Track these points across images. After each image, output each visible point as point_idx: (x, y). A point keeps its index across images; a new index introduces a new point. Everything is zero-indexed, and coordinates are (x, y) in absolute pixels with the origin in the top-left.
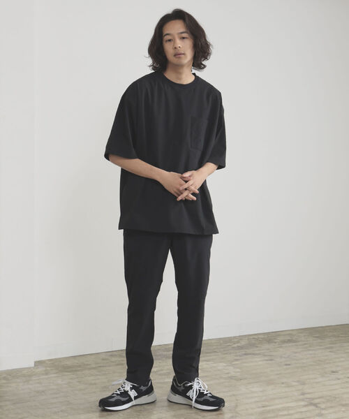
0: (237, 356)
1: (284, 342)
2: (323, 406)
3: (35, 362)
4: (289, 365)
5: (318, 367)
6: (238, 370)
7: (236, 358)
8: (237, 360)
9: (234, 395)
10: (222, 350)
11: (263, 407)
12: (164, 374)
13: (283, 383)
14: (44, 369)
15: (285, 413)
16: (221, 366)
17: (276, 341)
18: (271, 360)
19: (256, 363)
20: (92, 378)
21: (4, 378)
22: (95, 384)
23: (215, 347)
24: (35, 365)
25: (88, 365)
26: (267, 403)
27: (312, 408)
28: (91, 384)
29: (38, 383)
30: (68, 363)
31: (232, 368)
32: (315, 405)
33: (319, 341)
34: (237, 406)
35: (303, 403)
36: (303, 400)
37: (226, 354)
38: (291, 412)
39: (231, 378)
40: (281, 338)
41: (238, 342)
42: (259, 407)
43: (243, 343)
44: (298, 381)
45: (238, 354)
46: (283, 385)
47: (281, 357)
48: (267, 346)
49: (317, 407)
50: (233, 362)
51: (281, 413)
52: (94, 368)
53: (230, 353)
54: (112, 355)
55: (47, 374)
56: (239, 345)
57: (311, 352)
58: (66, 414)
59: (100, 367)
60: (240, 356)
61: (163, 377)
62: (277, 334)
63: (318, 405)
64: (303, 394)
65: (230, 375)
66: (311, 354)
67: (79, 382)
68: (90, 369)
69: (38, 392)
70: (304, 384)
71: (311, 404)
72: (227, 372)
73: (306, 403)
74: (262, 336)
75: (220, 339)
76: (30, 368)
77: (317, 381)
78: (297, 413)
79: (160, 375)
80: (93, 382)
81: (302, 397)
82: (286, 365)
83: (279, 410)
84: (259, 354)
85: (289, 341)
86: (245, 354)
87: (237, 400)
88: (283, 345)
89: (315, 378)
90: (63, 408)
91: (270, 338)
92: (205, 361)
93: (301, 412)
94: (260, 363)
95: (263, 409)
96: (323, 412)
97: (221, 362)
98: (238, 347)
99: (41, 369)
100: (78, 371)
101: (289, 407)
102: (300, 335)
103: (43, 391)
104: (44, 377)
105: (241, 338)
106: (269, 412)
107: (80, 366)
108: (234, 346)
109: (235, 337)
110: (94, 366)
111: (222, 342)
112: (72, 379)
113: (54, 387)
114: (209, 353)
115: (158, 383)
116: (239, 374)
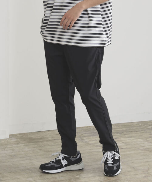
0: (150, 134)
3: (10, 135)
7: (150, 136)
9: (147, 162)
10: (140, 130)
14: (16, 140)
20: (49, 147)
23: (135, 128)
24: (10, 137)
25: (46, 138)
28: (49, 151)
29: (12, 150)
30: (33, 136)
31: (147, 142)
34: (149, 169)
39: (146, 150)
52: (50, 141)
53: (146, 132)
55: (18, 144)
58: (31, 172)
59: (55, 139)
61: (99, 147)
65: (145, 148)
67: (40, 150)
68: (48, 141)
69: (11, 156)
72: (143, 145)
76: (6, 139)
79: (96, 146)
87: (149, 165)
92: (128, 137)
97: (139, 139)
99: (14, 140)
100: (40, 142)
103: (15, 156)
104: (16, 145)
109: (150, 121)
110: (50, 139)
111: (141, 124)
112: (35, 147)
113: (23, 153)
114: (132, 132)
115: (95, 152)
116: (151, 147)
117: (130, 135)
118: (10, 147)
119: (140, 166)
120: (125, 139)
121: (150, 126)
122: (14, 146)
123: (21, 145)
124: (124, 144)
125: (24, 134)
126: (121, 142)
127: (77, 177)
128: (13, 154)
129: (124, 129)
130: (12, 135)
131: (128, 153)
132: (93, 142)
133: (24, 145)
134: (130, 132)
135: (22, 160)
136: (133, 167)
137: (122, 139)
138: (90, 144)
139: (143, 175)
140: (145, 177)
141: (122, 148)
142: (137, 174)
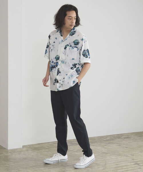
0: (105, 144)
1: (125, 138)
2: (141, 165)
3: (23, 146)
4: (127, 147)
5: (139, 149)
6: (106, 150)
7: (105, 145)
8: (106, 145)
9: (104, 160)
10: (100, 141)
11: (117, 165)
12: (76, 151)
13: (124, 155)
14: (26, 149)
15: (125, 167)
16: (99, 148)
17: (122, 138)
18: (120, 146)
19: (114, 147)
21: (10, 153)
22: (47, 155)
23: (96, 140)
24: (23, 147)
25: (44, 147)
26: (118, 163)
27: (137, 165)
28: (46, 155)
29: (24, 155)
30: (36, 146)
31: (103, 149)
32: (138, 164)
33: (140, 138)
34: (105, 164)
35: (133, 163)
36: (133, 162)
37: (101, 143)
38: (128, 167)
39: (104, 153)
40: (124, 137)
41: (106, 138)
42: (115, 165)
43: (108, 138)
44: (131, 154)
45: (106, 143)
46: (125, 156)
47: (124, 144)
48: (118, 140)
49: (139, 165)
50: (104, 146)
51: (124, 168)
52: (47, 149)
53: (103, 143)
54: (54, 143)
55: (27, 151)
56: (106, 139)
57: (136, 142)
58: (35, 168)
59: (49, 148)
60: (107, 144)
61: (75, 152)
62: (122, 135)
63: (140, 164)
64: (133, 160)
65: (103, 152)
66: (136, 143)
67: (41, 154)
68: (45, 149)
69: (24, 158)
70: (133, 155)
71: (136, 164)
72: (101, 150)
73: (134, 164)
74: (116, 136)
75: (99, 137)
76: (21, 148)
77: (138, 154)
78: (130, 167)
79: (74, 151)
80: (46, 154)
81: (132, 161)
82: (126, 148)
83: (123, 166)
84: (115, 143)
85: (127, 138)
86: (109, 143)
87: (106, 162)
88: (125, 139)
89: (138, 153)
90: (34, 165)
91: (119, 136)
92: (93, 146)
93: (132, 167)
94: (115, 147)
95: (117, 166)
96: (141, 167)
97: (99, 146)
98: (106, 140)
99: (25, 149)
100: (41, 149)
101: (127, 165)
102: (132, 135)
103: (26, 158)
105: (107, 136)
106: (119, 167)
107: (41, 148)
108: (104, 140)
109: (105, 136)
110: (47, 148)
111: (99, 138)
112: (38, 153)
113: (30, 156)
114: (94, 142)
115: (73, 155)
116: (106, 151)
118: (23, 153)
119: (101, 163)
122: (25, 152)
123: (30, 151)
125: (31, 145)
127: (63, 170)
128: (25, 157)
132: (72, 149)
133: (31, 151)
134: (93, 142)
135: (30, 161)
136: (96, 164)
138: (70, 150)
139: (103, 168)
140: (104, 169)
142: (99, 168)
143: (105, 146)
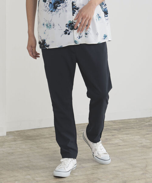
3: (7, 133)
6: (149, 141)
7: (147, 132)
8: (148, 134)
9: (145, 159)
10: (138, 127)
14: (13, 137)
20: (46, 144)
22: (49, 149)
23: (132, 125)
24: (7, 135)
25: (43, 135)
28: (47, 149)
29: (10, 147)
30: (30, 134)
31: (144, 139)
34: (146, 166)
37: (140, 130)
39: (144, 146)
41: (149, 121)
45: (149, 130)
50: (145, 135)
52: (48, 138)
53: (143, 129)
55: (15, 141)
56: (150, 123)
58: (28, 169)
65: (142, 145)
68: (45, 138)
69: (9, 153)
72: (140, 142)
75: (136, 119)
76: (3, 137)
87: (147, 162)
90: (27, 165)
92: (125, 134)
97: (137, 135)
98: (149, 125)
99: (11, 137)
100: (37, 139)
103: (12, 153)
104: (13, 143)
107: (38, 136)
108: (146, 124)
109: (147, 118)
110: (48, 136)
111: (138, 121)
112: (32, 145)
113: (20, 150)
114: (129, 129)
116: (149, 144)
117: (128, 132)
118: (7, 144)
119: (138, 163)
120: (123, 136)
121: (147, 122)
122: (11, 143)
123: (18, 142)
124: (121, 141)
125: (21, 131)
126: (118, 139)
127: (75, 174)
128: (10, 151)
129: (122, 126)
130: (10, 132)
131: (126, 150)
133: (21, 142)
134: (127, 129)
135: (20, 158)
136: (131, 165)
137: (120, 136)
139: (141, 172)
140: (143, 174)
141: (120, 146)
142: (135, 172)
143: (148, 136)
